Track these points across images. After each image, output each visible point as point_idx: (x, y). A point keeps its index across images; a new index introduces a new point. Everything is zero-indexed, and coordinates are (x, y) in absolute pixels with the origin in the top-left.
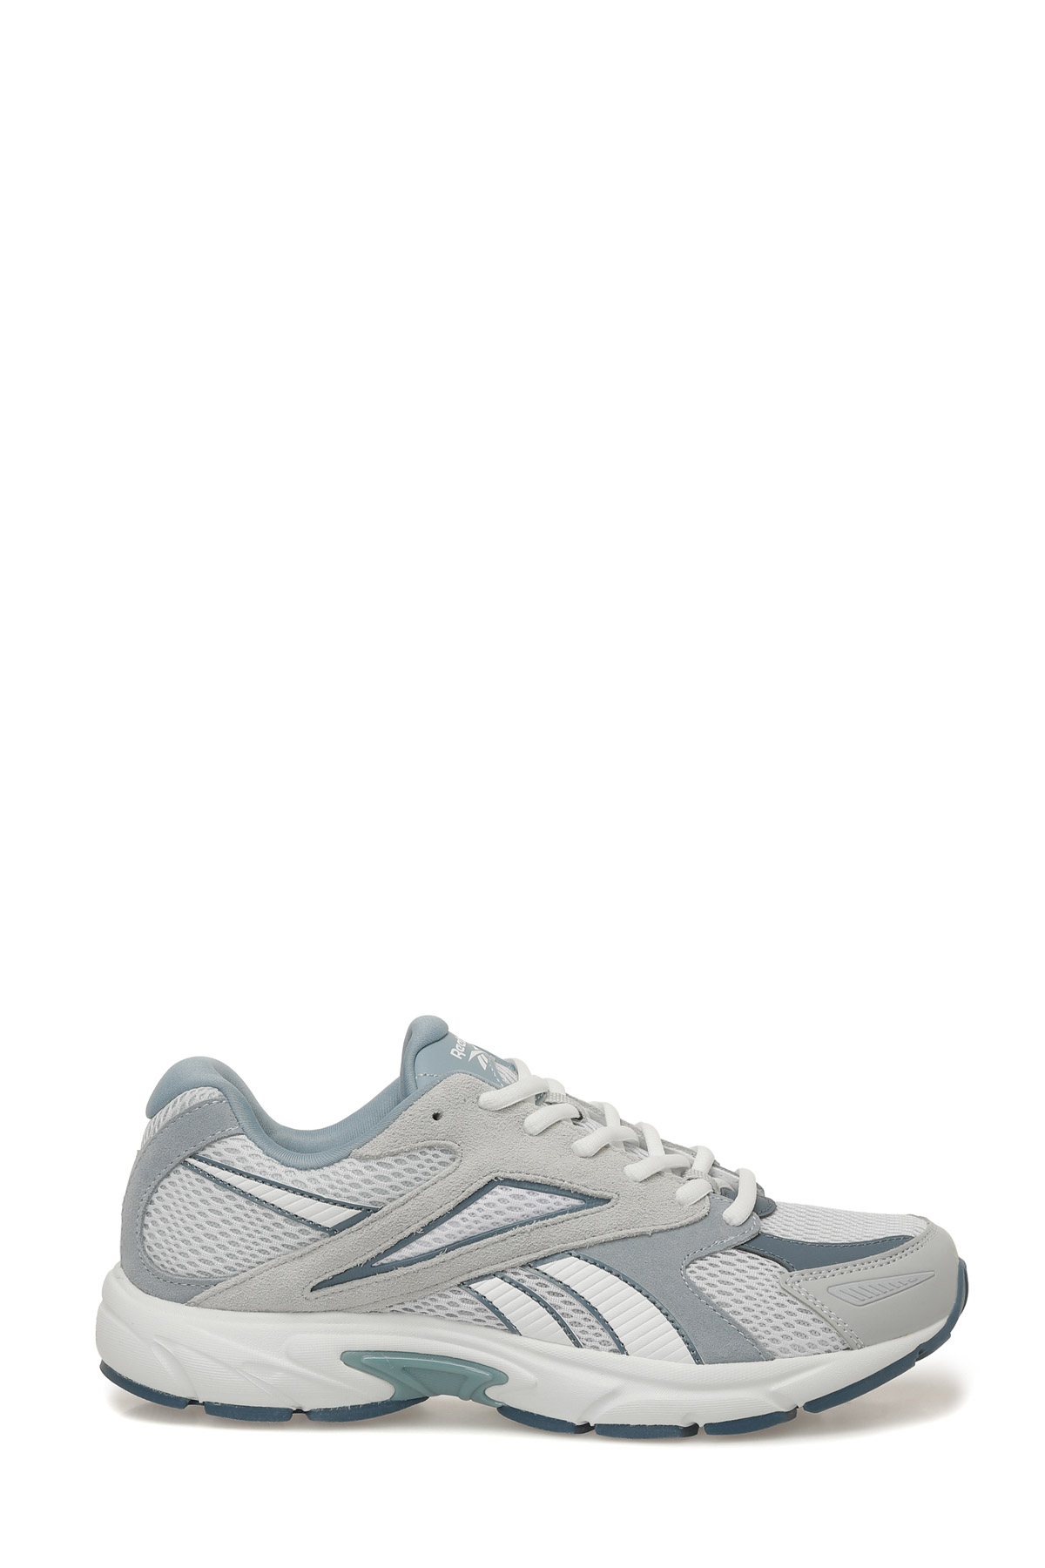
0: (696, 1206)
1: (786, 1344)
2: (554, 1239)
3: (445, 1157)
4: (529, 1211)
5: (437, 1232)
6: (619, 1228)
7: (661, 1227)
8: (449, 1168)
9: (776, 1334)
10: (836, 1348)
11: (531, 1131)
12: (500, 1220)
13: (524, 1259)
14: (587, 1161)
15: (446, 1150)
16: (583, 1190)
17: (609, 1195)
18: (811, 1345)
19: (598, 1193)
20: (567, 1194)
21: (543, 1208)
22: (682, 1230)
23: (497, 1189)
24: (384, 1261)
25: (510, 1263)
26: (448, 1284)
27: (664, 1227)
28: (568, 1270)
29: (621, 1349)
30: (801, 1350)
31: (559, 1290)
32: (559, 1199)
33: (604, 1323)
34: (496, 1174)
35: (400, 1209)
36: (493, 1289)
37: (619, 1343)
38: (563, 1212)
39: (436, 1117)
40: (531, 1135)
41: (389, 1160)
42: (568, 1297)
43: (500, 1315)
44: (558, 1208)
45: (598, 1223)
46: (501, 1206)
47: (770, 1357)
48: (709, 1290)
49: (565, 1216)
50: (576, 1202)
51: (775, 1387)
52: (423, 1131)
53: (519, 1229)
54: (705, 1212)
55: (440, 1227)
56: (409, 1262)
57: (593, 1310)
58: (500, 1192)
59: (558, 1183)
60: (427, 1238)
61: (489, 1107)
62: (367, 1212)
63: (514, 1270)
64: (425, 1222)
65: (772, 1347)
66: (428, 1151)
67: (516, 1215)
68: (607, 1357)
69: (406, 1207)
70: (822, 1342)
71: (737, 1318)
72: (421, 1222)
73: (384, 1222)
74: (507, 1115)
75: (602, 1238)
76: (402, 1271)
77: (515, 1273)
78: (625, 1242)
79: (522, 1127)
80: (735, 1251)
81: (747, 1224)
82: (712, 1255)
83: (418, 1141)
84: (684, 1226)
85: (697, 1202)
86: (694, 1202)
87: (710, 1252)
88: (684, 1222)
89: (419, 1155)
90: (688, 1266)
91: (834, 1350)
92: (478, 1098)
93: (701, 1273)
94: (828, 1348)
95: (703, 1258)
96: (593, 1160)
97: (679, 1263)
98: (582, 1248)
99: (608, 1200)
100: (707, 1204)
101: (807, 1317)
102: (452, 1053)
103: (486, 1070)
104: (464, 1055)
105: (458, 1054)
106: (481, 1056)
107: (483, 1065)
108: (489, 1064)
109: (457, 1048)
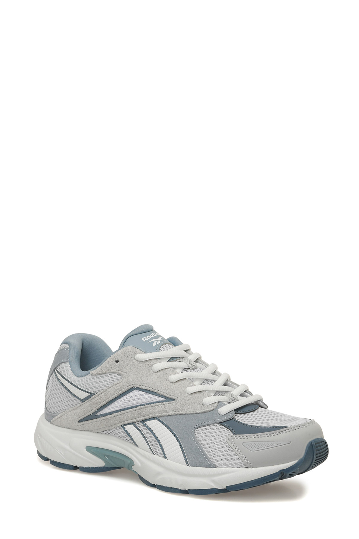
0: (209, 406)
1: (221, 462)
2: (151, 412)
3: (118, 377)
4: (145, 401)
5: (113, 405)
6: (175, 411)
8: (119, 381)
9: (218, 458)
10: (243, 467)
11: (153, 370)
12: (135, 403)
13: (141, 419)
14: (171, 384)
15: (119, 374)
16: (165, 395)
17: (174, 398)
18: (231, 464)
19: (170, 397)
20: (159, 396)
21: (150, 400)
22: (200, 414)
23: (135, 391)
24: (98, 414)
25: (136, 420)
26: (118, 425)
28: (154, 424)
29: (165, 457)
30: (227, 466)
31: (149, 432)
32: (156, 397)
33: (161, 446)
34: (134, 385)
35: (101, 395)
36: (130, 429)
37: (164, 454)
38: (156, 402)
39: (117, 361)
40: (154, 372)
41: (99, 376)
42: (152, 435)
43: (132, 439)
44: (155, 401)
45: (169, 408)
46: (135, 398)
47: (215, 467)
48: (200, 438)
49: (156, 404)
50: (163, 399)
51: (215, 478)
52: (111, 366)
53: (140, 407)
54: (213, 408)
55: (114, 403)
56: (105, 415)
57: (158, 441)
58: (136, 392)
59: (156, 391)
60: (110, 407)
61: (138, 360)
62: (92, 394)
63: (138, 422)
64: (107, 401)
65: (216, 463)
66: (112, 374)
67: (141, 402)
68: (161, 459)
69: (102, 394)
70: (235, 464)
71: (205, 450)
72: (107, 400)
73: (96, 399)
74: (145, 364)
75: (167, 414)
76: (102, 418)
77: (138, 424)
78: (176, 416)
79: (151, 369)
80: (217, 425)
81: (226, 415)
82: (208, 425)
83: (109, 370)
84: (201, 413)
85: (211, 404)
86: (210, 404)
87: (208, 424)
88: (202, 411)
89: (109, 375)
90: (197, 428)
91: (240, 467)
92: (134, 356)
93: (200, 431)
94: (238, 466)
95: (204, 426)
96: (174, 384)
97: (194, 427)
98: (160, 417)
99: (174, 400)
100: (216, 405)
101: (231, 453)
102: (142, 339)
103: (154, 346)
104: (148, 340)
105: (145, 340)
106: (157, 341)
107: (155, 344)
108: (159, 344)
109: (147, 337)
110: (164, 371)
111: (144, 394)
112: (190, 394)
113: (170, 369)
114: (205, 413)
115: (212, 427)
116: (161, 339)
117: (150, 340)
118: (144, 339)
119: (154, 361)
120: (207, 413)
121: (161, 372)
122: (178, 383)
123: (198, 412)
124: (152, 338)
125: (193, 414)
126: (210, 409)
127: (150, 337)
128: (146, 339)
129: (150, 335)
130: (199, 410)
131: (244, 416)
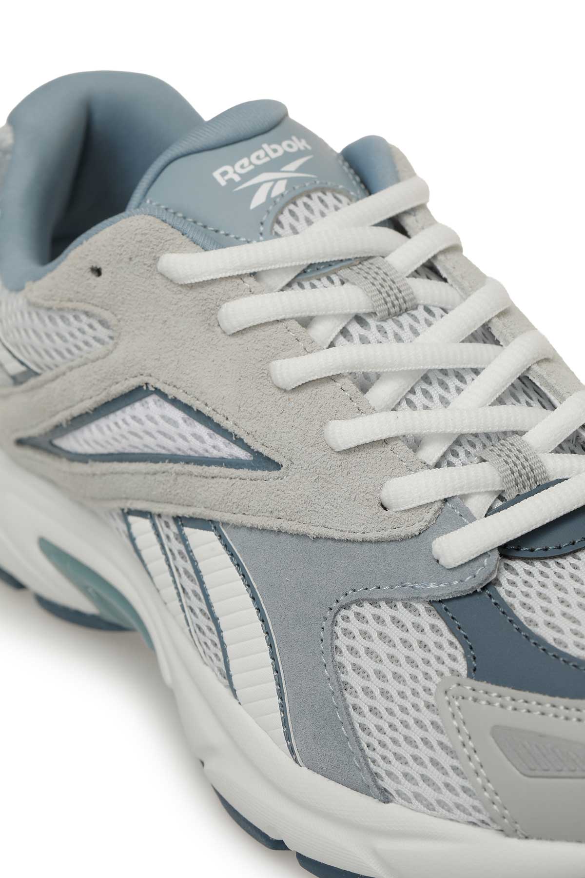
0: (405, 516)
2: (199, 496)
3: (102, 333)
4: (184, 446)
6: (276, 513)
7: (331, 533)
8: (104, 348)
9: (397, 767)
12: (152, 445)
13: (174, 509)
14: (279, 395)
15: (105, 323)
16: (249, 438)
19: (266, 451)
20: (230, 437)
21: (199, 448)
22: (366, 547)
23: (150, 401)
24: (56, 443)
25: (163, 507)
26: (111, 505)
27: (337, 535)
28: (206, 548)
29: (233, 691)
31: (192, 572)
32: (220, 441)
34: (147, 379)
36: (143, 533)
37: (230, 681)
38: (219, 463)
39: (98, 272)
40: (224, 333)
44: (215, 454)
47: (385, 797)
48: (346, 659)
49: (217, 469)
50: (242, 454)
51: (384, 845)
52: (78, 287)
53: (171, 464)
54: (415, 529)
56: (71, 457)
57: (216, 622)
58: (152, 405)
59: (217, 418)
60: (79, 435)
62: (29, 372)
63: (165, 520)
65: (388, 783)
66: (83, 317)
67: (171, 446)
68: (222, 691)
70: (458, 808)
74: (193, 294)
75: (249, 520)
77: (165, 525)
78: (278, 538)
79: (213, 317)
80: (421, 607)
81: (461, 570)
82: (390, 602)
83: (70, 300)
84: (370, 542)
85: (414, 508)
86: (406, 508)
87: (388, 596)
88: (373, 535)
89: (72, 319)
90: (346, 607)
91: (479, 823)
92: (156, 259)
93: (355, 626)
94: (471, 819)
95: (374, 603)
96: (286, 396)
97: (334, 600)
98: (225, 524)
99: (278, 466)
100: (428, 516)
101: (446, 761)
102: (217, 174)
103: (257, 208)
104: (237, 179)
105: (226, 178)
106: (276, 181)
107: (259, 199)
108: (276, 197)
109: (237, 166)
110: (260, 333)
111: (181, 422)
112: (339, 452)
113: (289, 323)
114: (385, 545)
115: (402, 613)
116: (297, 171)
117: (245, 177)
118: (224, 174)
119: (228, 285)
120: (393, 545)
121: (249, 336)
122: (303, 396)
123: (359, 536)
124: (258, 170)
125: (340, 541)
126: (403, 532)
127: (251, 163)
128: (231, 175)
129: (253, 157)
130: (361, 529)
131: (542, 573)
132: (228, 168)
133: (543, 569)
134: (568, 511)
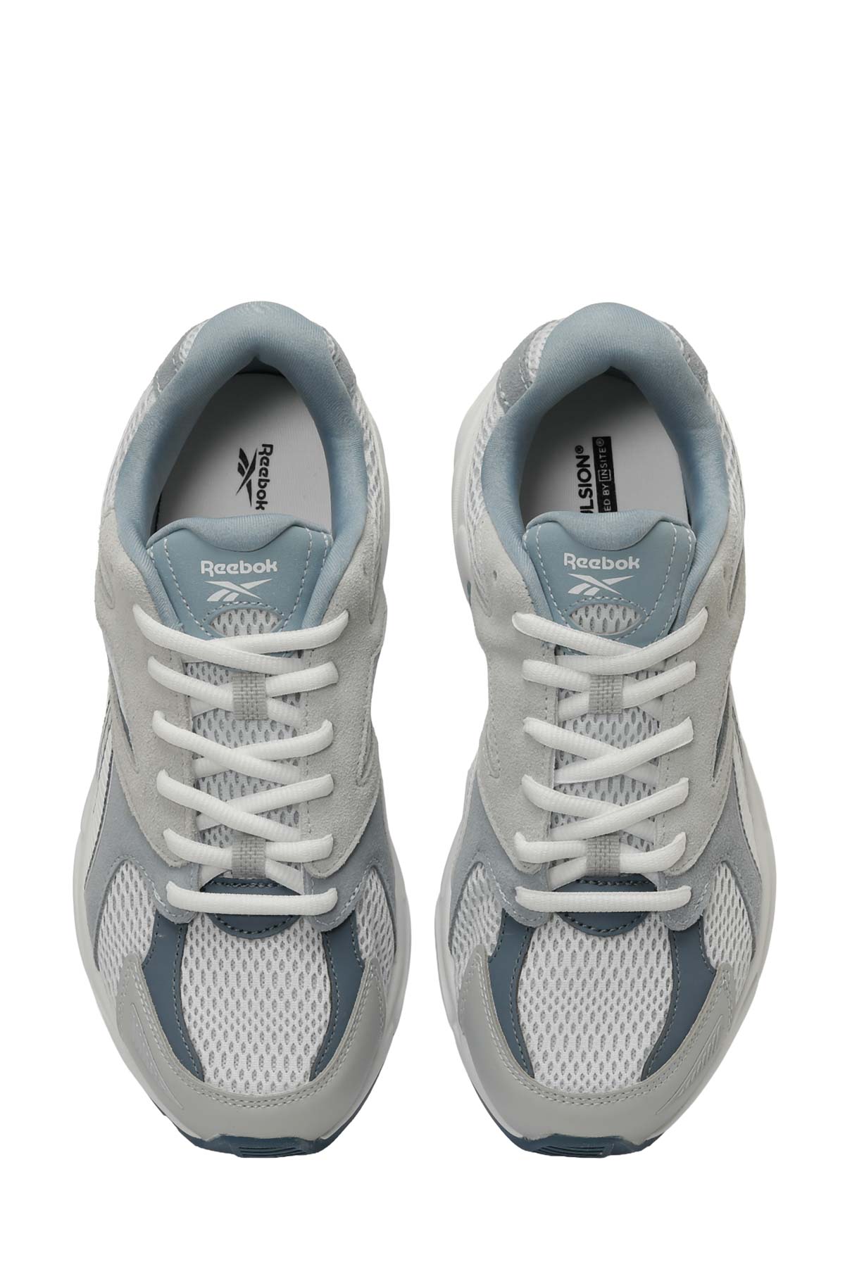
54: (170, 863)
93: (127, 876)
95: (140, 875)
102: (203, 563)
109: (217, 566)
115: (145, 895)
118: (207, 566)
126: (165, 858)
127: (225, 570)
130: (150, 837)
131: (215, 936)
132: (211, 564)
133: (217, 934)
134: (257, 914)
